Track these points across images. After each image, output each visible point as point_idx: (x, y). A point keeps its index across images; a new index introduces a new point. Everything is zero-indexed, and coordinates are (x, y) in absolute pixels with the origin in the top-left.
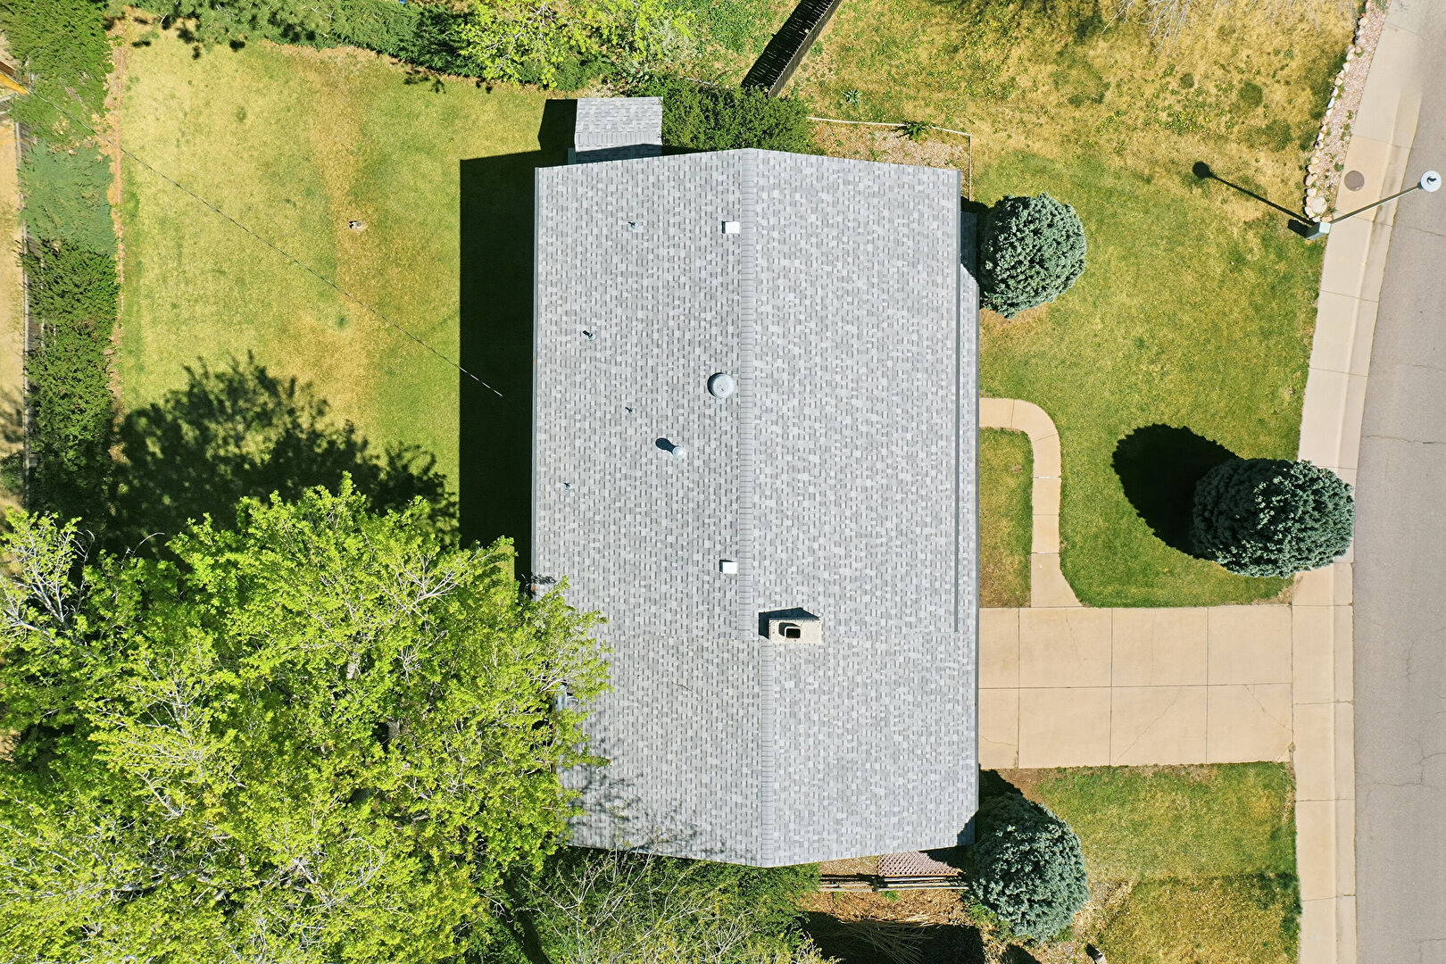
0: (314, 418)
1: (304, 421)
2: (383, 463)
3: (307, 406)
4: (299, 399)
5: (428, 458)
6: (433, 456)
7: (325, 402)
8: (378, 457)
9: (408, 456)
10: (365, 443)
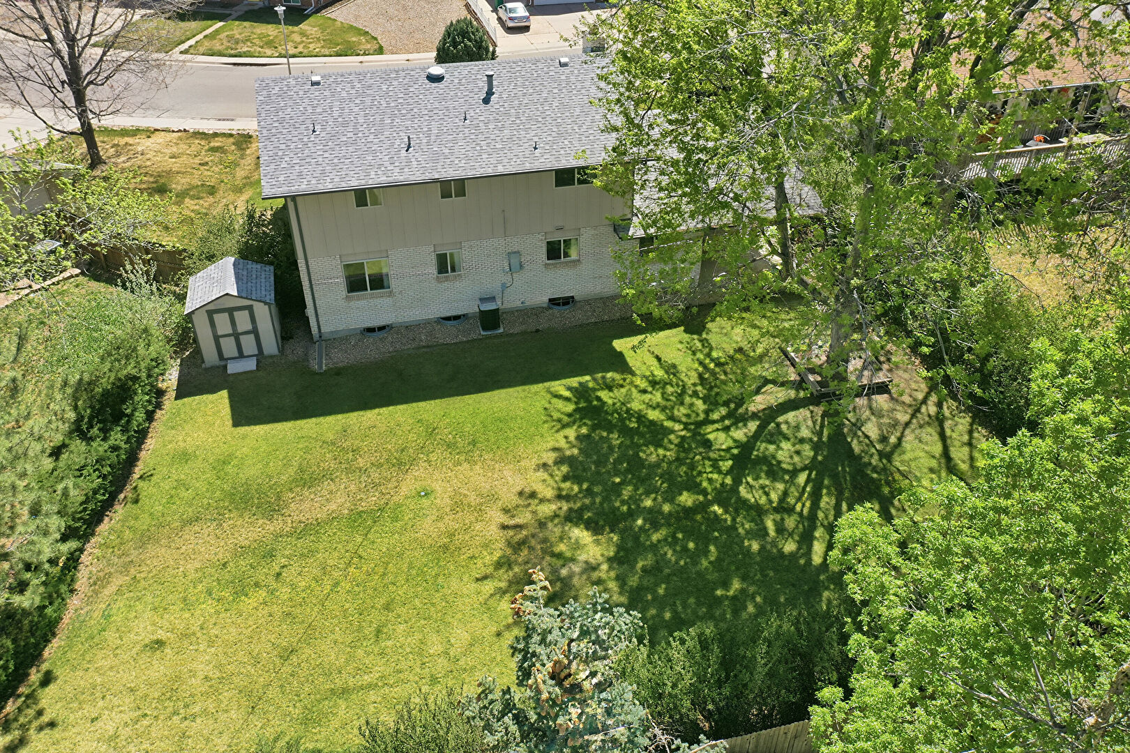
0: (542, 501)
3: (530, 509)
4: (524, 518)
5: (555, 400)
6: (551, 397)
7: (521, 494)
8: (566, 437)
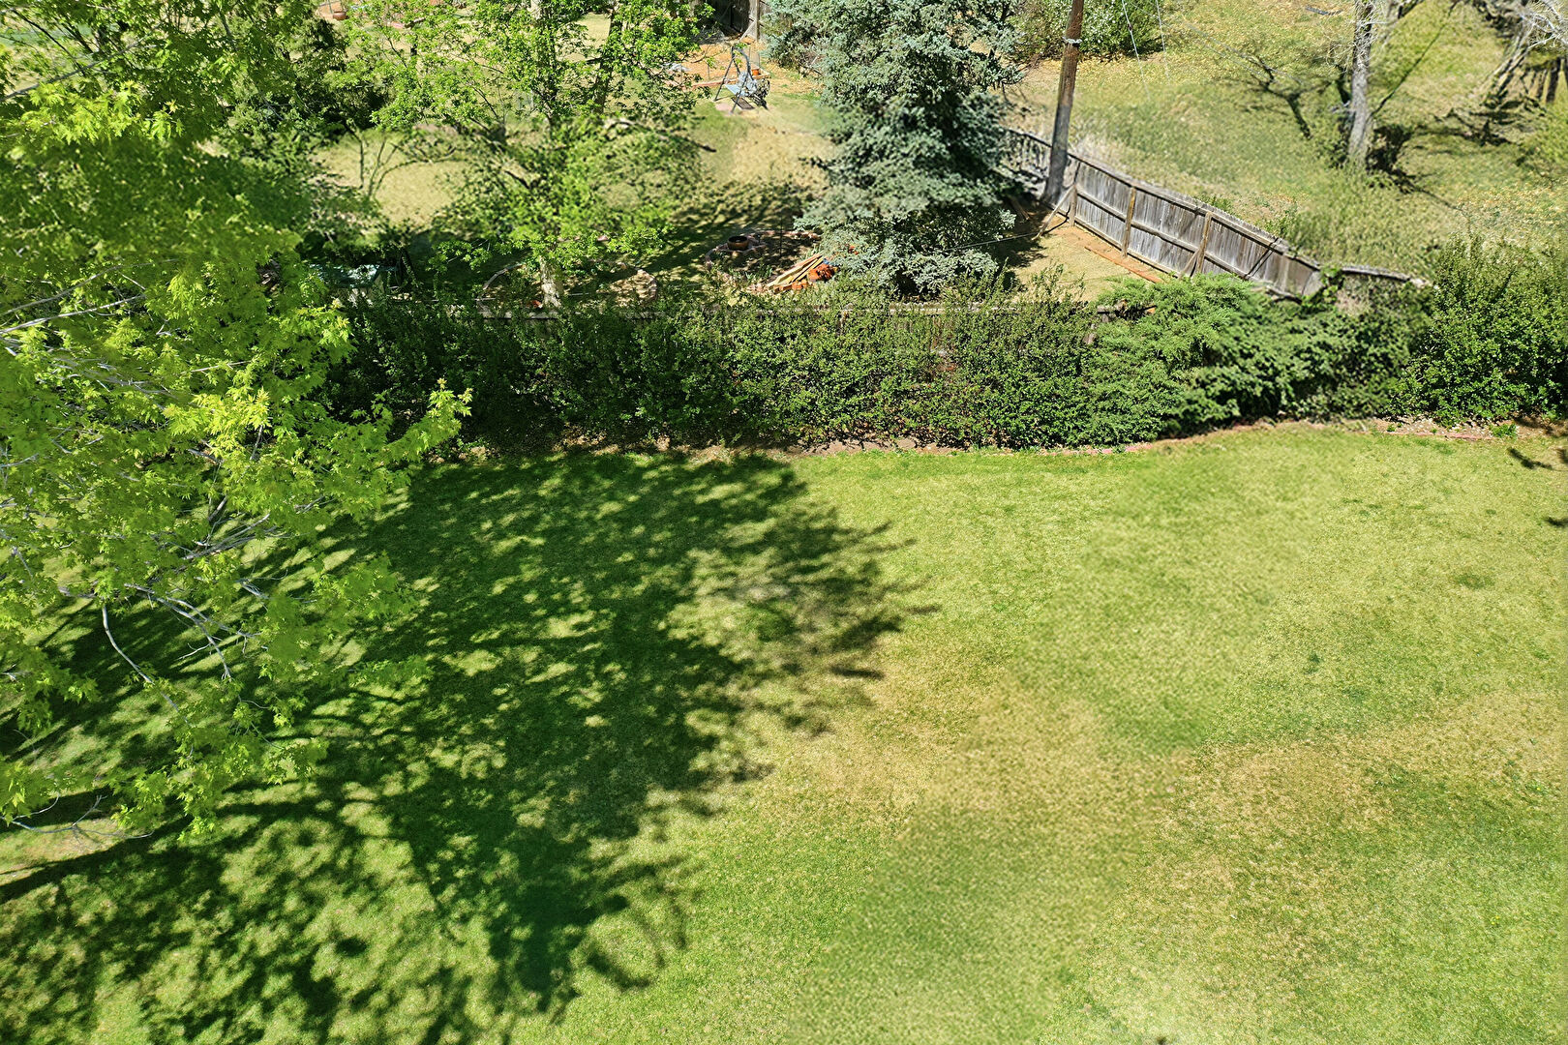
0: (777, 710)
1: (770, 692)
2: (642, 849)
3: (809, 698)
4: (827, 685)
5: (637, 968)
6: (643, 983)
8: (660, 838)
9: (657, 912)
10: (705, 813)
